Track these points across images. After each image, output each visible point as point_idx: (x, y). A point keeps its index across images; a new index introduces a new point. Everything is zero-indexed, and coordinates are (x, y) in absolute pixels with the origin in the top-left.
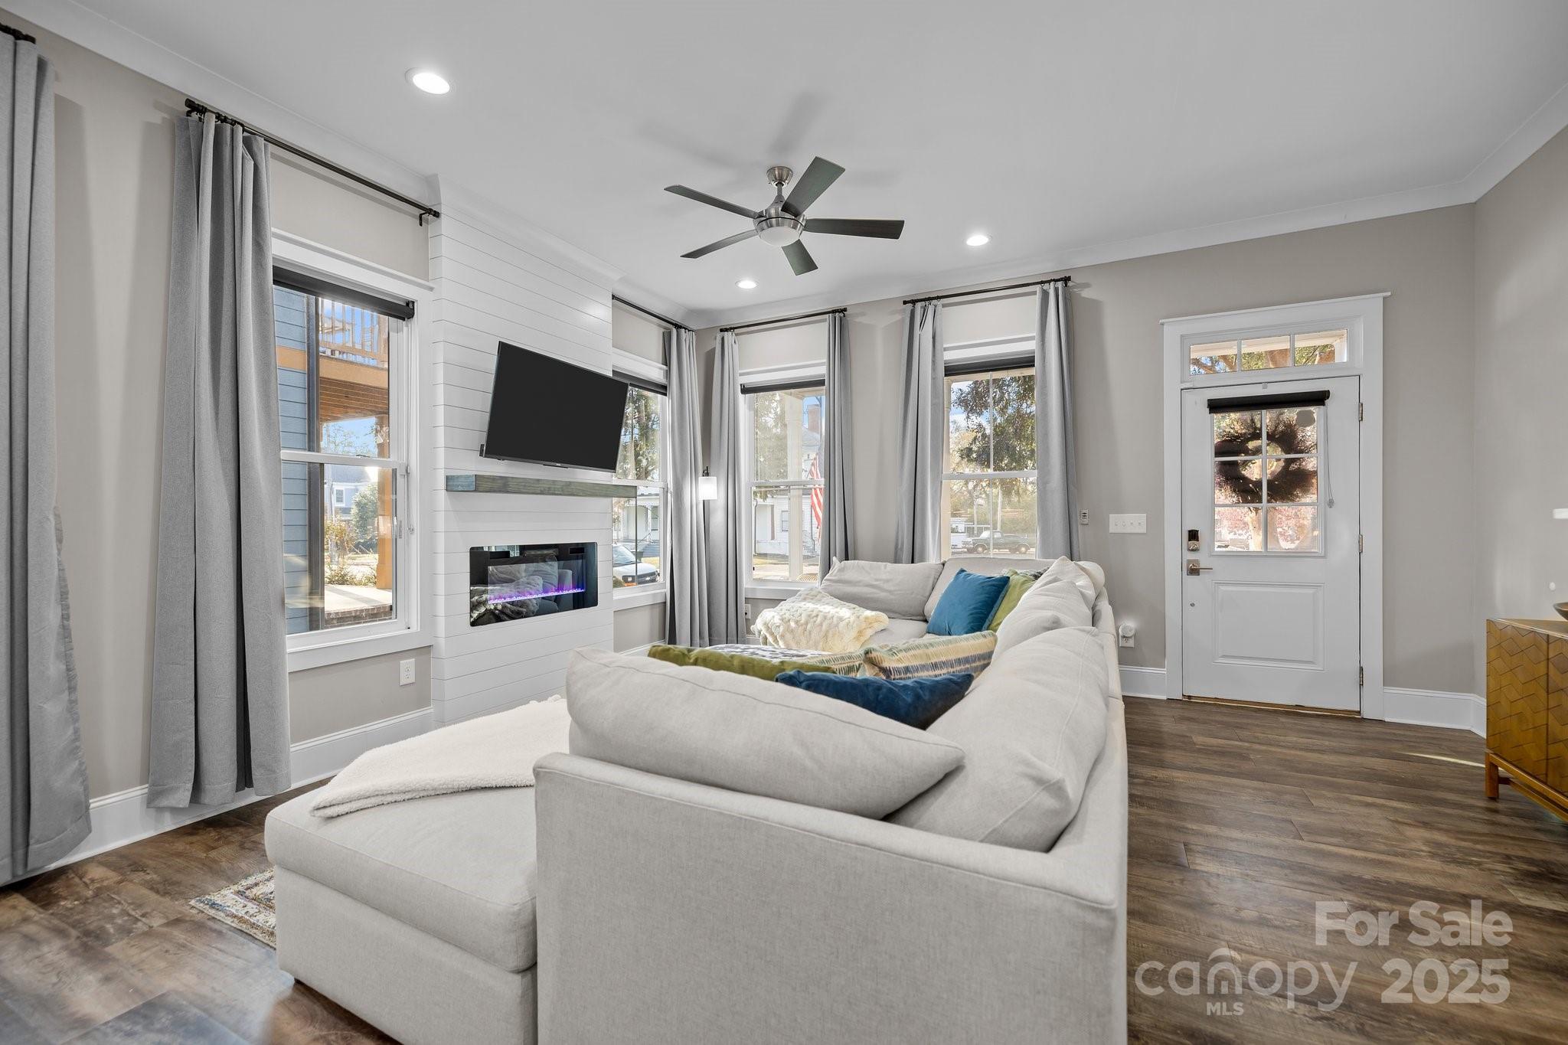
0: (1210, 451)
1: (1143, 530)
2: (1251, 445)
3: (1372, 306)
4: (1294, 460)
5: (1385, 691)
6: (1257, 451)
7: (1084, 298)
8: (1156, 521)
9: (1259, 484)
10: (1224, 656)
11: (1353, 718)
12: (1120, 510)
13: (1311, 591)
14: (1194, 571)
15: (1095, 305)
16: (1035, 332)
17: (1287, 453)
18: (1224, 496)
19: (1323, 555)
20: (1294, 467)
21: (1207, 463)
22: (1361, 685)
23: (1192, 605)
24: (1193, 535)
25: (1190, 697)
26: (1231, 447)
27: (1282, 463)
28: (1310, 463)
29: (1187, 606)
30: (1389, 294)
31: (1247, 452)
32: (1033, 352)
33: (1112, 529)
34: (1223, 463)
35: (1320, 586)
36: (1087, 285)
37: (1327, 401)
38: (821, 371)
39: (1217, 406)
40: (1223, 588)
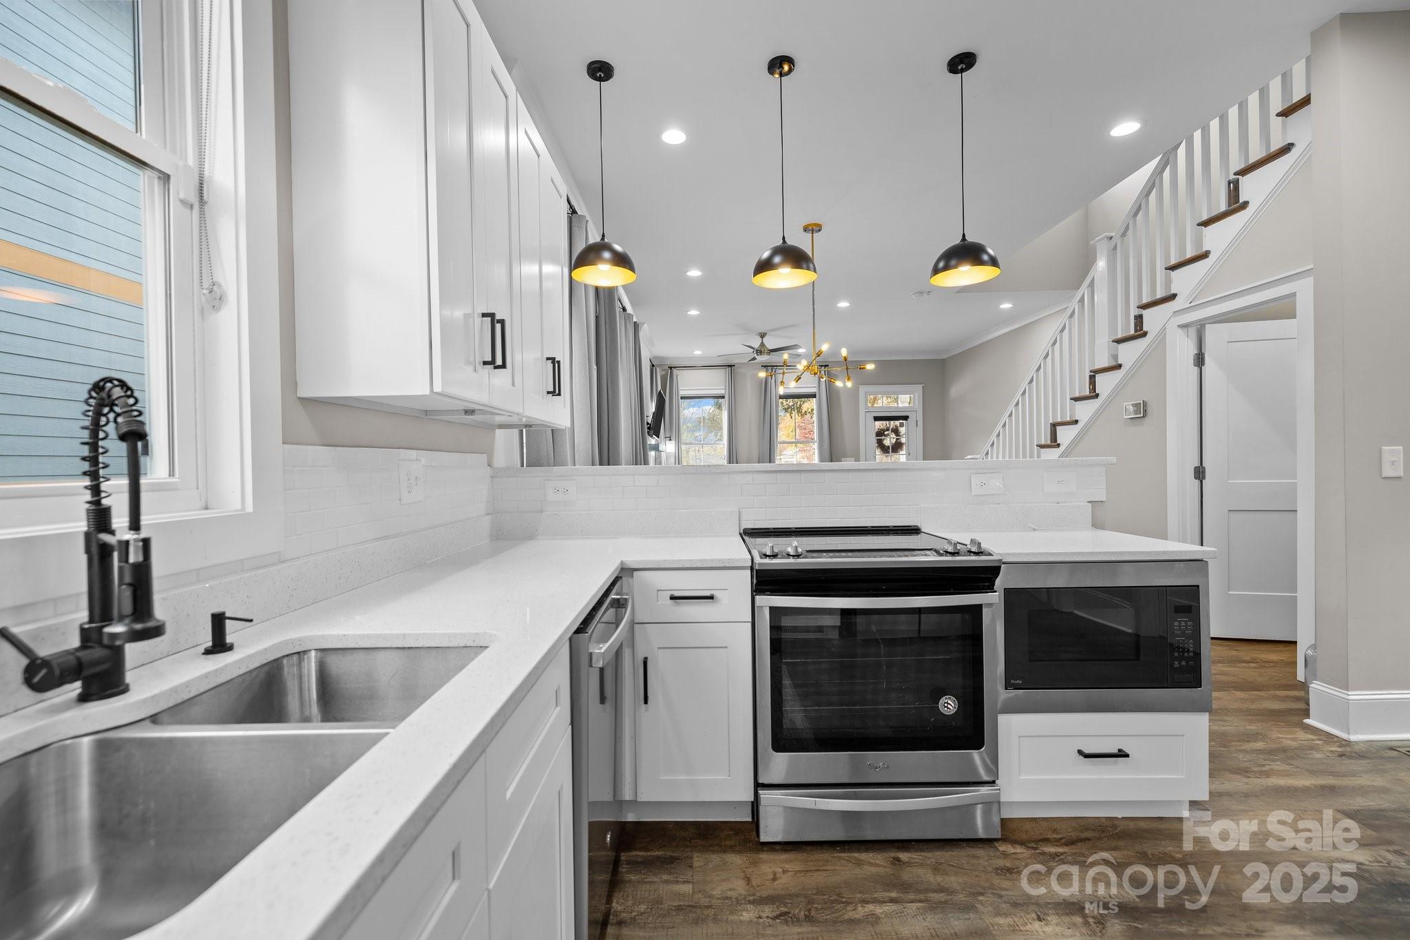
0: (874, 435)
2: (886, 433)
3: (920, 387)
4: (898, 439)
6: (888, 435)
9: (888, 447)
16: (816, 385)
17: (896, 436)
18: (878, 452)
20: (898, 441)
21: (873, 439)
26: (880, 433)
27: (895, 440)
28: (903, 440)
30: (924, 384)
31: (885, 435)
32: (816, 393)
34: (878, 439)
37: (908, 419)
38: (722, 392)
39: (876, 419)
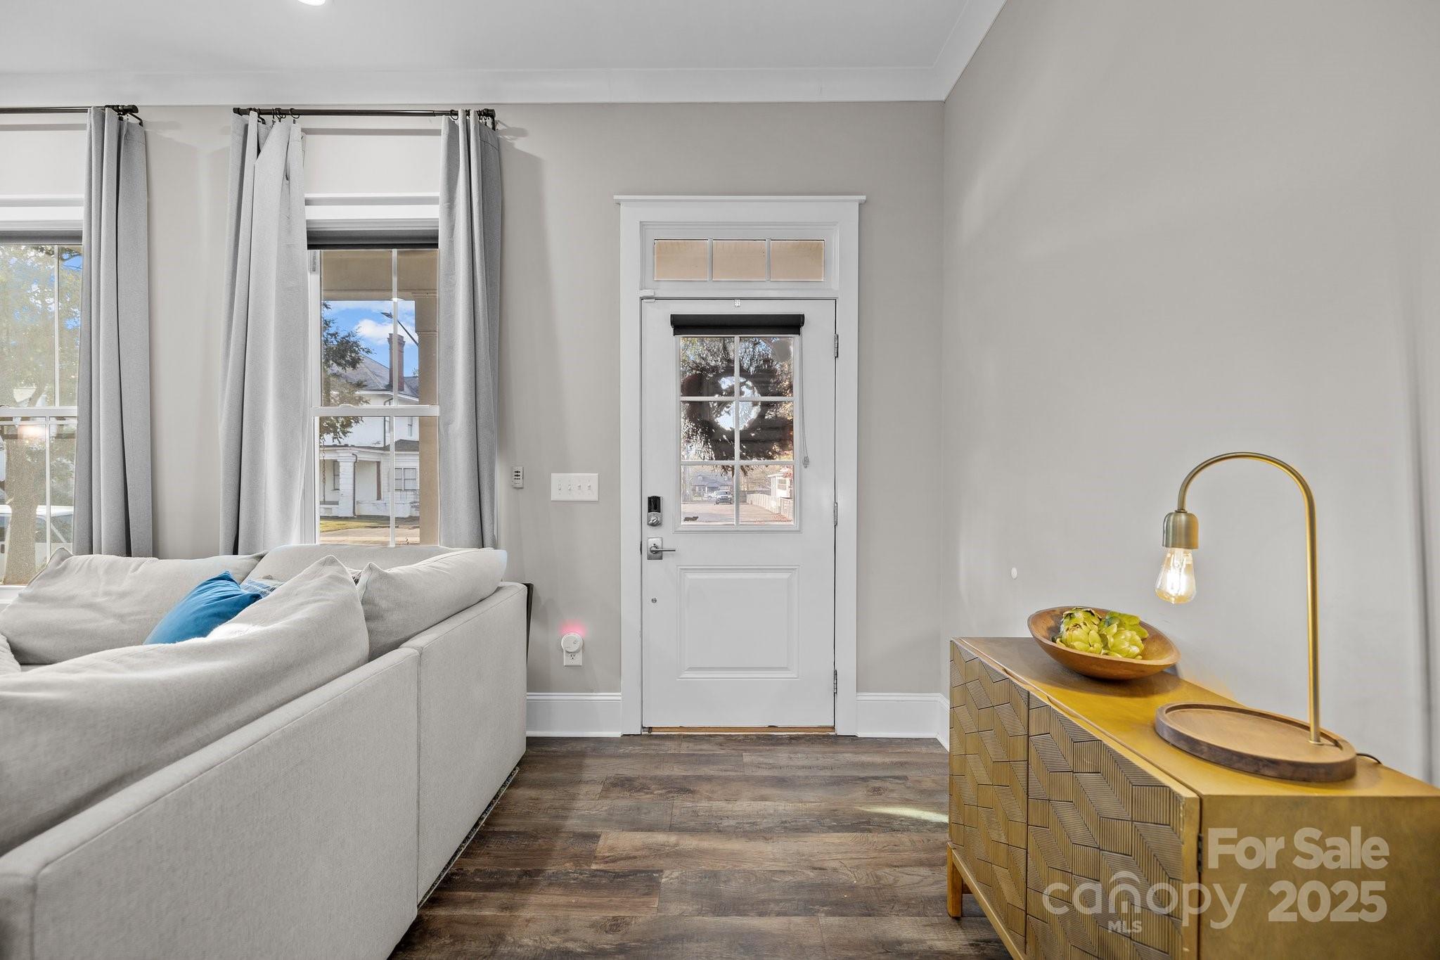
0: (675, 387)
1: (594, 496)
2: (725, 383)
3: (847, 211)
4: (771, 405)
5: (859, 698)
6: (731, 391)
7: (518, 150)
8: (610, 486)
9: (731, 435)
10: (691, 669)
11: (826, 738)
12: (565, 468)
13: (785, 576)
14: (656, 554)
15: (533, 164)
16: (438, 192)
17: (764, 394)
18: (694, 450)
19: (798, 529)
20: (770, 415)
21: (673, 402)
22: (835, 693)
23: (654, 601)
24: (654, 504)
25: (650, 729)
26: (700, 383)
27: (758, 409)
29: (647, 600)
30: (863, 198)
31: (718, 392)
32: (436, 221)
33: (555, 495)
34: (692, 404)
35: (793, 569)
36: (521, 133)
37: (803, 329)
39: (682, 325)
40: (690, 576)
